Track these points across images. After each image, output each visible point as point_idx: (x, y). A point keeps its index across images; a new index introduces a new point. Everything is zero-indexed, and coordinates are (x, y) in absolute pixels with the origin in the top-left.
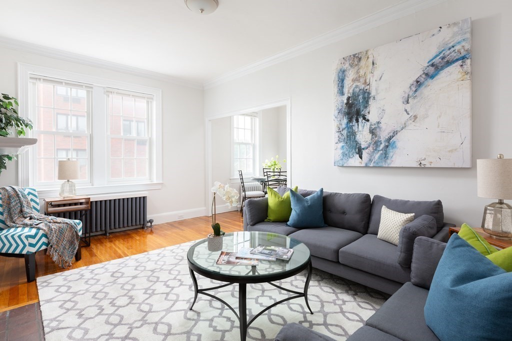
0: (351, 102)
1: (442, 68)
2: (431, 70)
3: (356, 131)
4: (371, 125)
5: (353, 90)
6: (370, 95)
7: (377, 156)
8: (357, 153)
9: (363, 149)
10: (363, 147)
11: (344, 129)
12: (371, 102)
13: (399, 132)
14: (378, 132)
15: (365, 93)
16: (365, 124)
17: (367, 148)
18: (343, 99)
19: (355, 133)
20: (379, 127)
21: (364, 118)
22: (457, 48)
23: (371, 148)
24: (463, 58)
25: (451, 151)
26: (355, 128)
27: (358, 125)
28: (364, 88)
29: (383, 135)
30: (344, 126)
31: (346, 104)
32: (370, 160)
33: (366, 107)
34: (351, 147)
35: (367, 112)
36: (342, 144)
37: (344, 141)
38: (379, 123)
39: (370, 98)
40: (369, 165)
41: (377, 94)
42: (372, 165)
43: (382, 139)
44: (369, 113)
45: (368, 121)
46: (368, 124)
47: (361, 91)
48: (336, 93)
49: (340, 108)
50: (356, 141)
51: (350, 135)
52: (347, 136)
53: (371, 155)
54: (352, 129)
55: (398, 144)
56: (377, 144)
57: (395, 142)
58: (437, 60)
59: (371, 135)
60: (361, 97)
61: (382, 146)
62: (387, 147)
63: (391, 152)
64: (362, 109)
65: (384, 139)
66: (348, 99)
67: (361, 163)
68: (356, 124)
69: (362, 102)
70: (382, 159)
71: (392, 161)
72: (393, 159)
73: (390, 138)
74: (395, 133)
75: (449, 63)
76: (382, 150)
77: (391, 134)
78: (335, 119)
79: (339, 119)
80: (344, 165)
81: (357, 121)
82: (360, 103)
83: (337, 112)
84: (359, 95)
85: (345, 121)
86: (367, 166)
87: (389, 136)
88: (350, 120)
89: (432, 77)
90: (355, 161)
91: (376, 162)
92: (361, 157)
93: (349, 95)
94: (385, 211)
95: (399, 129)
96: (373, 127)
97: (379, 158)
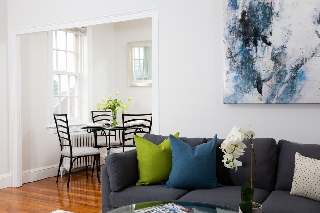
0: (247, 18)
3: (254, 57)
4: (273, 50)
5: (250, 3)
6: (273, 11)
7: (281, 90)
8: (255, 87)
9: (264, 81)
10: (263, 78)
11: (238, 54)
12: (274, 20)
13: (309, 59)
14: (282, 58)
15: (266, 7)
16: (266, 49)
17: (268, 79)
18: (237, 14)
19: (253, 59)
20: (283, 52)
21: (265, 41)
23: (273, 80)
26: (253, 53)
27: (257, 49)
28: (264, 2)
29: (290, 63)
30: (237, 50)
31: (241, 21)
32: (273, 95)
33: (267, 26)
34: (247, 78)
35: (268, 32)
36: (234, 74)
37: (238, 70)
38: (283, 47)
39: (273, 14)
40: (271, 102)
41: (282, 9)
42: (274, 102)
43: (287, 68)
44: (271, 34)
45: (270, 44)
46: (270, 48)
47: (261, 5)
48: (227, 6)
49: (232, 25)
50: (254, 71)
51: (246, 63)
52: (242, 64)
53: (274, 89)
54: (249, 54)
55: (308, 75)
56: (281, 74)
57: (303, 72)
59: (273, 63)
60: (260, 12)
61: (288, 77)
62: (294, 78)
63: (299, 85)
64: (262, 28)
65: (290, 68)
66: (244, 14)
67: (260, 99)
68: (254, 48)
69: (262, 19)
70: (287, 94)
71: (300, 96)
72: (301, 94)
73: (298, 67)
74: (304, 60)
76: (287, 82)
77: (299, 62)
78: (225, 40)
79: (230, 41)
80: (238, 102)
81: (256, 44)
82: (259, 20)
83: (227, 31)
84: (257, 10)
85: (239, 43)
86: (268, 103)
87: (296, 64)
88: (246, 42)
90: (253, 96)
91: (281, 97)
92: (260, 92)
93: (245, 9)
94: (299, 159)
95: (308, 56)
96: (276, 52)
97: (284, 92)
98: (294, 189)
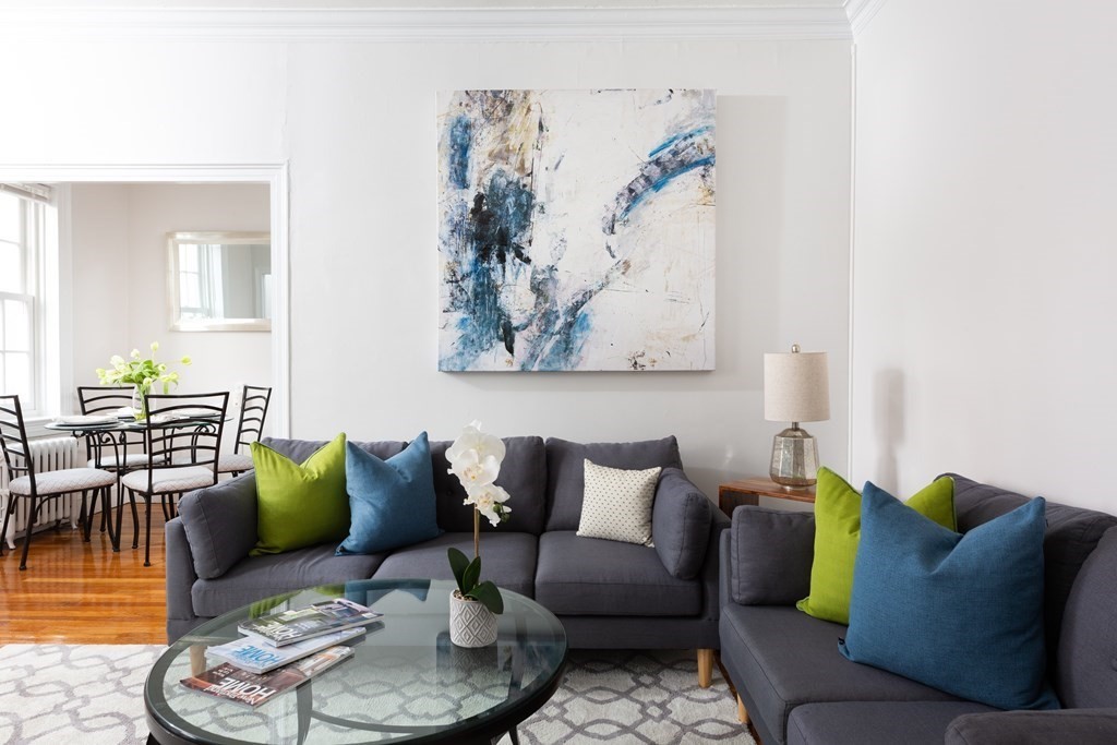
0: (485, 208)
1: (674, 173)
2: (655, 172)
3: (499, 283)
4: (535, 272)
5: (492, 181)
6: (534, 201)
7: (548, 346)
8: (501, 340)
9: (517, 329)
10: (515, 323)
11: (468, 275)
12: (535, 216)
13: (596, 293)
14: (550, 289)
15: (522, 192)
16: (522, 270)
17: (525, 327)
18: (466, 199)
19: (497, 287)
20: (552, 278)
21: (519, 255)
22: (697, 139)
23: (534, 328)
24: (706, 162)
25: (686, 339)
26: (496, 276)
27: (504, 268)
28: (518, 182)
29: (563, 299)
30: (466, 268)
31: (473, 211)
32: (533, 356)
33: (524, 228)
34: (485, 323)
35: (525, 239)
36: (459, 315)
37: (467, 306)
38: (552, 269)
39: (533, 207)
40: (530, 368)
41: (550, 201)
42: (536, 369)
43: (559, 308)
44: (530, 242)
45: (528, 261)
46: (529, 268)
47: (512, 187)
48: (446, 179)
49: (456, 219)
50: (499, 309)
51: (483, 293)
52: (476, 295)
53: (535, 344)
54: (489, 277)
55: (594, 321)
56: (548, 317)
57: (586, 315)
58: (665, 155)
59: (534, 296)
60: (511, 200)
61: (559, 324)
62: (570, 325)
63: (578, 339)
64: (513, 230)
65: (565, 308)
66: (479, 199)
67: (511, 363)
68: (499, 266)
69: (514, 214)
70: (558, 354)
71: (581, 358)
72: (582, 354)
73: (577, 306)
74: (588, 295)
75: (684, 166)
76: (559, 333)
77: (580, 297)
78: (442, 247)
79: (453, 249)
80: (468, 369)
81: (502, 259)
82: (508, 215)
83: (447, 229)
84: (505, 196)
85: (470, 255)
86: (524, 371)
87: (574, 301)
88: (484, 255)
89: (657, 187)
90: (495, 357)
91: (547, 360)
92: (510, 350)
93: (482, 191)
94: (592, 473)
95: (595, 287)
96: (540, 277)
97: (552, 351)
98: (585, 527)
